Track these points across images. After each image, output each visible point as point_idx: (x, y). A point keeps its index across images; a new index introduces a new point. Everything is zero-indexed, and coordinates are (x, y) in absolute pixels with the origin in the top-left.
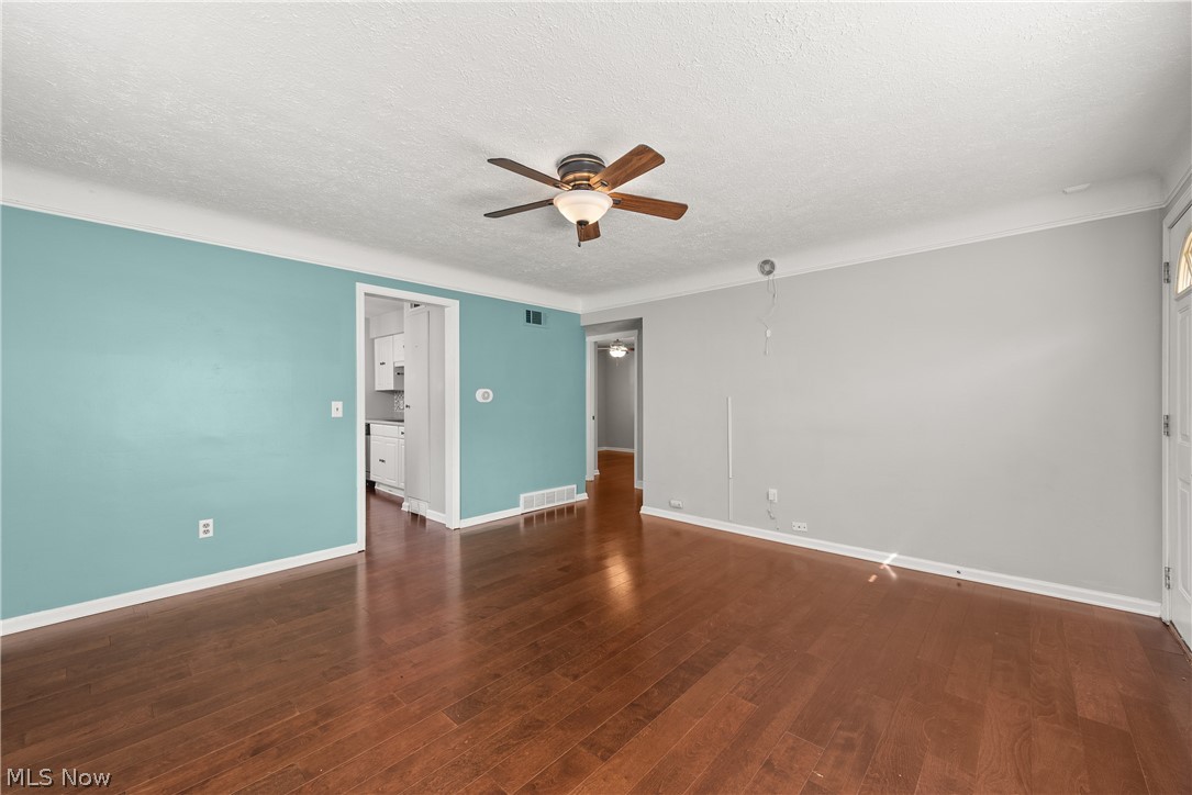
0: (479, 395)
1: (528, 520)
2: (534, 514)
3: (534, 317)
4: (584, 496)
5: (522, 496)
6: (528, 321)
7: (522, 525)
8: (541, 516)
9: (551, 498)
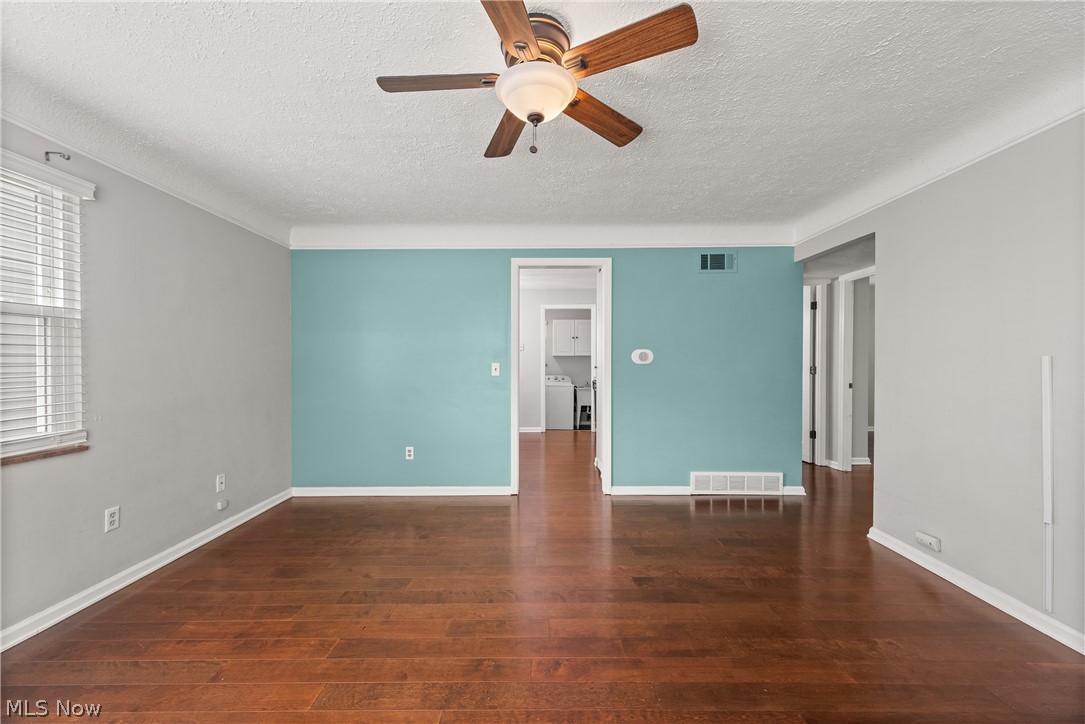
0: (635, 356)
1: (702, 503)
2: (711, 498)
3: (714, 261)
4: (800, 491)
5: (693, 475)
6: (704, 266)
7: (692, 508)
8: (721, 503)
9: (740, 483)
